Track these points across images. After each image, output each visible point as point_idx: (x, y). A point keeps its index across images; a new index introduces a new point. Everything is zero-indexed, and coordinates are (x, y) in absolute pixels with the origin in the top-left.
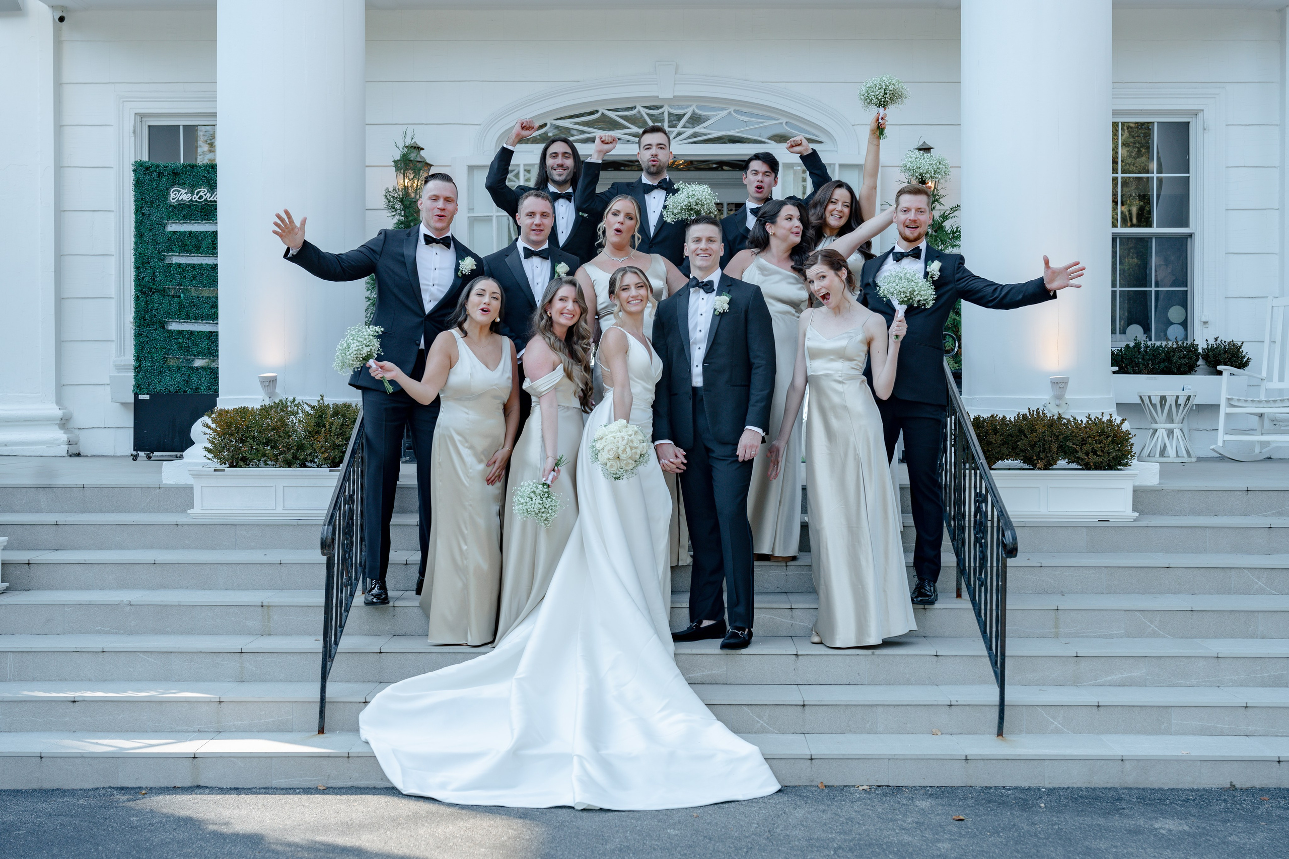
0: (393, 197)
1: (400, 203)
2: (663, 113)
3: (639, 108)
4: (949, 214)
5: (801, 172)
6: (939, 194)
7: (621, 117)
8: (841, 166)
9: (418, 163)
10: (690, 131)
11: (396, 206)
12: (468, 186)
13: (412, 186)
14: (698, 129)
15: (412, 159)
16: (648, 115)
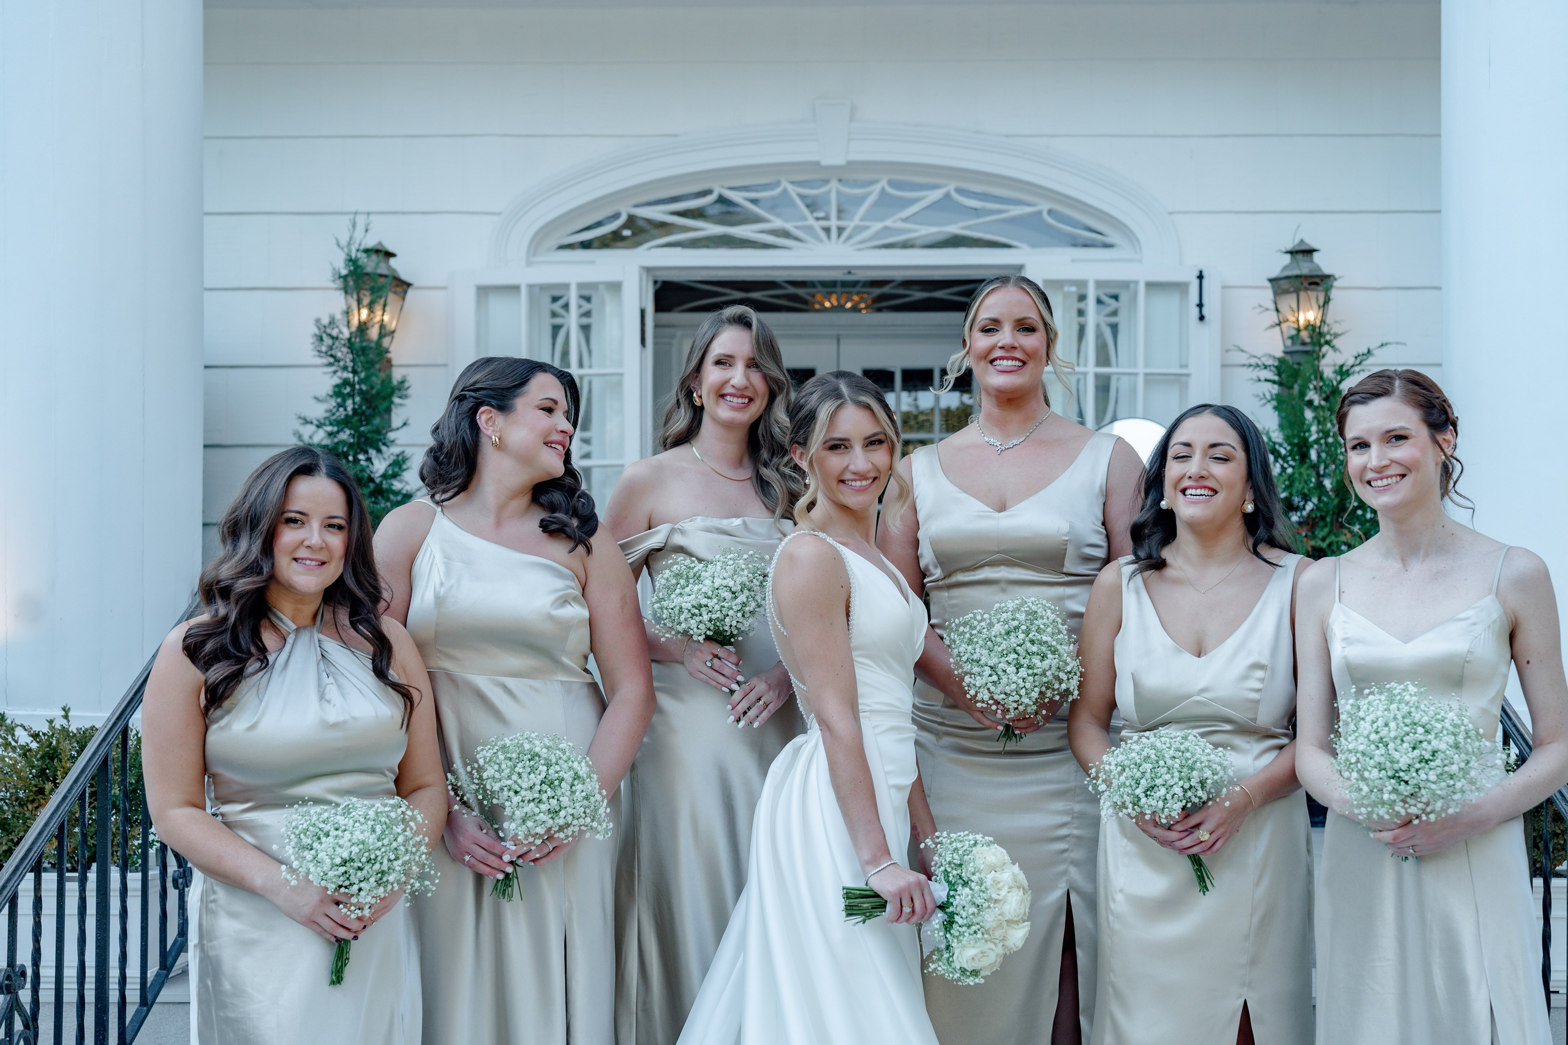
0: (332, 337)
1: (345, 350)
2: (829, 192)
3: (785, 184)
4: (1352, 366)
5: (1075, 298)
6: (1332, 332)
7: (754, 201)
8: (1151, 286)
9: (383, 280)
10: (877, 226)
11: (339, 355)
12: (478, 324)
13: (370, 319)
14: (888, 223)
15: (369, 270)
16: (802, 197)
